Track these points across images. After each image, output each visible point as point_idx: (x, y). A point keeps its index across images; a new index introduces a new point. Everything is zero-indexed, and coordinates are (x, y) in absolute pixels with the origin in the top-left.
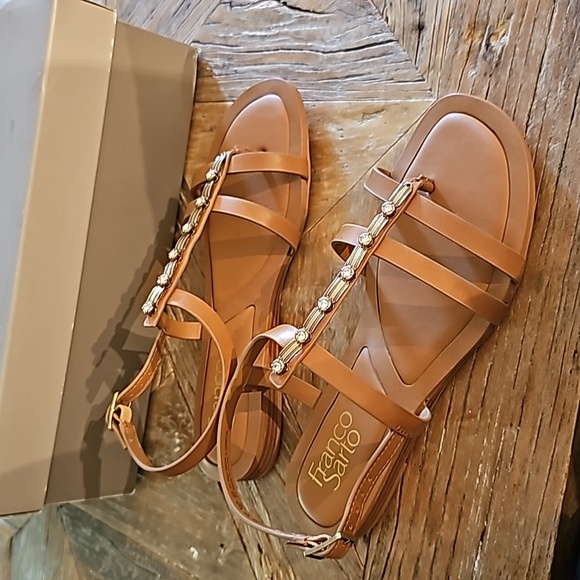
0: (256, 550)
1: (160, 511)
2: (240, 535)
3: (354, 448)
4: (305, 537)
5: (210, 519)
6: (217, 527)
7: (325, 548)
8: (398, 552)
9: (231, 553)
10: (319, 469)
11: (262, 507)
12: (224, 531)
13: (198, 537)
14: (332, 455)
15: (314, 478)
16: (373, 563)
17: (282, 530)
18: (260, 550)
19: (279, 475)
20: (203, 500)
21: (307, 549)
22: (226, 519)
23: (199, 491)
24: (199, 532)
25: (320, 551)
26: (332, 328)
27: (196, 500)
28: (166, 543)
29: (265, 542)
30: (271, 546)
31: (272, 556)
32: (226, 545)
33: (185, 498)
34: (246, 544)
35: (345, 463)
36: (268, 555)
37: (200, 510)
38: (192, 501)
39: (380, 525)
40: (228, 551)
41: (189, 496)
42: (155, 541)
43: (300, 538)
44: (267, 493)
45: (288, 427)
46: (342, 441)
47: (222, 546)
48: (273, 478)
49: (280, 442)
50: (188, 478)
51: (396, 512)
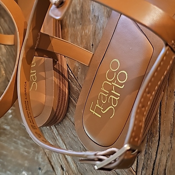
0: (60, 169)
1: (5, 153)
2: (50, 161)
3: (123, 84)
4: (94, 153)
5: (31, 153)
6: (36, 158)
7: (115, 161)
8: (163, 158)
9: (45, 173)
10: (98, 105)
11: (61, 142)
12: (40, 160)
13: (26, 165)
14: (106, 93)
15: (94, 112)
16: (143, 169)
17: (74, 150)
18: (63, 169)
19: (70, 119)
20: (27, 143)
21: (98, 162)
22: (41, 152)
23: (24, 138)
24: (26, 162)
25: (110, 163)
26: (97, 14)
27: (23, 144)
28: (10, 171)
29: (65, 164)
30: (69, 165)
31: (71, 172)
32: (42, 168)
33: (17, 144)
34: (54, 166)
35: (117, 96)
36: (67, 171)
37: (26, 149)
38: (21, 145)
39: (146, 140)
40: (43, 171)
41: (19, 142)
42: (4, 170)
43: (90, 154)
44: (64, 132)
45: (73, 88)
46: (113, 81)
47: (40, 169)
48: (66, 122)
49: (69, 99)
50: (18, 132)
51: (158, 129)
